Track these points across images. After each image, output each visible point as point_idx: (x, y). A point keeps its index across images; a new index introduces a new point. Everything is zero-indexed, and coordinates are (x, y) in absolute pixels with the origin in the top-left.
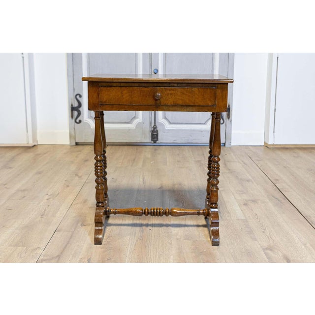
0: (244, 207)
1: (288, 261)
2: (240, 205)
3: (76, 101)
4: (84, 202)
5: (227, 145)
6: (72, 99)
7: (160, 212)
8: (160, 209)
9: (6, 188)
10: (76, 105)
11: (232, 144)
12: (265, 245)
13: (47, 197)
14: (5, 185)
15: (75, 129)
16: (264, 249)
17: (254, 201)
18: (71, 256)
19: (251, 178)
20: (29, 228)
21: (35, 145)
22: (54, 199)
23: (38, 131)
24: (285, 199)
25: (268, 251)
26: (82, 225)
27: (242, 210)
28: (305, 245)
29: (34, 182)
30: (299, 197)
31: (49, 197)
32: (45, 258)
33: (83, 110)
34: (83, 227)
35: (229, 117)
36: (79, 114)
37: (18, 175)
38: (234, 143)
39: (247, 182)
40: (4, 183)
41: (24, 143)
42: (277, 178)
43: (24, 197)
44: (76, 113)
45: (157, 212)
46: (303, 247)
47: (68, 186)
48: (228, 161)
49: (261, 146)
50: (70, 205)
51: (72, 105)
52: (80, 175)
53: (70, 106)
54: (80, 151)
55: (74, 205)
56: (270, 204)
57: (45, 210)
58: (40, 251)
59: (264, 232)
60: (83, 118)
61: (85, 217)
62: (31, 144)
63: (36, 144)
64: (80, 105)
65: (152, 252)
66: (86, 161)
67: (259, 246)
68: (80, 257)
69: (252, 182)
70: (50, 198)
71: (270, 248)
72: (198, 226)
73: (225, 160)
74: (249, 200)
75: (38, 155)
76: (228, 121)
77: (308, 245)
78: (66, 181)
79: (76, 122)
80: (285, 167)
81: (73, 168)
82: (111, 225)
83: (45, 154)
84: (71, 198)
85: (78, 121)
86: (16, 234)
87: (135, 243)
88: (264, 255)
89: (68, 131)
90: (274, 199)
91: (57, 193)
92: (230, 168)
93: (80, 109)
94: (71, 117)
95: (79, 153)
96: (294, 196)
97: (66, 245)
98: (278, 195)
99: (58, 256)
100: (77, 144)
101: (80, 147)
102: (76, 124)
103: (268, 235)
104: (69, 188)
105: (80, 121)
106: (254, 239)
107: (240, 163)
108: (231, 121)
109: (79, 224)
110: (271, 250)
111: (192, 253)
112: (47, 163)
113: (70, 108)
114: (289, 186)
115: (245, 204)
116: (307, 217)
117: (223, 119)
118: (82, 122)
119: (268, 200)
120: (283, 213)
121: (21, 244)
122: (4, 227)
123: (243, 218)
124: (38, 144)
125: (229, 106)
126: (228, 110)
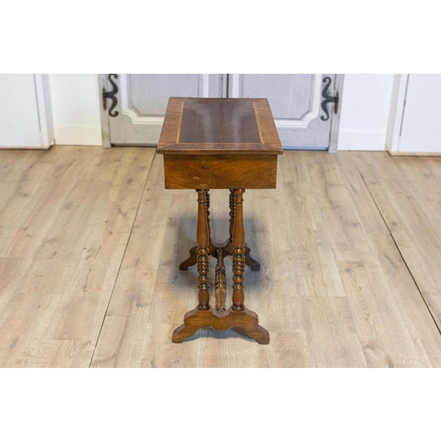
0: (346, 275)
1: (391, 366)
2: (340, 271)
3: (109, 82)
4: (136, 264)
5: (331, 151)
6: (103, 81)
9: (28, 236)
10: (110, 89)
11: (339, 148)
12: (366, 339)
13: (85, 254)
14: (25, 229)
15: (109, 124)
16: (364, 347)
17: (360, 264)
18: (130, 355)
19: (360, 221)
20: (71, 309)
21: (51, 147)
22: (95, 258)
23: (55, 126)
24: (400, 261)
25: (369, 350)
26: (139, 305)
27: (342, 281)
28: (415, 340)
29: (64, 225)
30: (420, 257)
31: (88, 254)
32: (100, 358)
33: (120, 96)
34: (140, 308)
35: (336, 109)
36: (115, 103)
37: (40, 210)
38: (342, 146)
39: (354, 228)
40: (24, 227)
41: (37, 145)
42: (395, 220)
43: (55, 254)
44: (110, 101)
46: (412, 343)
47: (111, 233)
48: (331, 185)
49: (381, 151)
50: (117, 270)
51: (104, 90)
52: (124, 210)
53: (102, 91)
54: (119, 160)
55: (123, 269)
56: (381, 270)
57: (87, 278)
58: (92, 348)
59: (367, 319)
60: (121, 108)
61: (141, 291)
62: (46, 145)
63: (52, 144)
64: (116, 89)
65: (227, 350)
66: (130, 181)
67: (358, 343)
68: (142, 358)
69: (361, 227)
70: (90, 256)
71: (372, 346)
73: (326, 183)
74: (353, 263)
75: (60, 167)
76: (334, 117)
77: (418, 341)
78: (106, 222)
79: (110, 114)
80: (409, 198)
81: (113, 195)
83: (69, 165)
84: (118, 254)
85: (113, 112)
86: (58, 320)
88: (363, 356)
89: (99, 126)
90: (386, 259)
91: (98, 247)
92: (332, 199)
93: (117, 95)
94: (103, 109)
95: (118, 164)
96: (414, 254)
97: (122, 339)
98: (393, 253)
100: (113, 145)
101: (118, 151)
102: (111, 117)
103: (371, 323)
104: (112, 237)
105: (117, 114)
106: (353, 330)
107: (347, 188)
108: (339, 117)
109: (134, 304)
110: (372, 348)
111: (276, 352)
112: (75, 187)
113: (101, 94)
114: (410, 236)
115: (348, 270)
116: (424, 293)
117: (327, 113)
118: (119, 115)
119: (378, 263)
120: (396, 286)
121: (66, 336)
122: (39, 307)
123: (343, 295)
124: (57, 143)
125: (337, 94)
126: (336, 100)
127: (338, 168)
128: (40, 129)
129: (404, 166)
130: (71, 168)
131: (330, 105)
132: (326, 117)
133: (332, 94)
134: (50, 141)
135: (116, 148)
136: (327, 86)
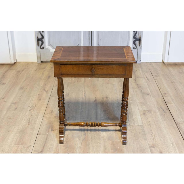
0: (143, 116)
2: (141, 115)
3: (40, 34)
4: (51, 113)
5: (138, 62)
6: (37, 34)
7: (94, 125)
8: (94, 123)
9: (4, 101)
10: (40, 37)
12: (151, 144)
13: (29, 109)
14: (3, 98)
15: (40, 53)
16: (150, 147)
17: (149, 111)
18: (48, 151)
19: (150, 93)
20: (23, 132)
21: (15, 63)
22: (33, 110)
23: (16, 54)
24: (167, 110)
25: (152, 148)
26: (52, 130)
27: (141, 119)
28: (172, 144)
29: (20, 96)
30: (176, 108)
31: (30, 109)
32: (35, 153)
33: (45, 40)
34: (53, 131)
35: (140, 44)
36: (43, 43)
37: (10, 90)
39: (147, 96)
40: (3, 97)
41: (9, 62)
42: (166, 92)
43: (16, 109)
44: (40, 42)
45: (93, 125)
46: (171, 145)
47: (40, 100)
48: (137, 77)
49: (160, 62)
50: (43, 116)
51: (38, 37)
52: (46, 90)
53: (37, 38)
54: (45, 68)
55: (46, 115)
56: (158, 114)
57: (30, 119)
58: (31, 148)
59: (152, 135)
60: (45, 45)
61: (53, 124)
62: (13, 62)
63: (15, 61)
64: (43, 37)
65: (90, 149)
66: (49, 77)
67: (148, 145)
69: (150, 95)
70: (31, 110)
72: (116, 130)
73: (135, 76)
74: (147, 111)
75: (19, 72)
76: (139, 47)
77: (174, 144)
78: (38, 95)
80: (172, 82)
81: (42, 83)
82: (67, 130)
83: (23, 71)
84: (43, 108)
85: (42, 47)
86: (17, 137)
87: (81, 143)
88: (150, 151)
89: (36, 53)
90: (161, 109)
91: (35, 106)
92: (138, 84)
93: (43, 40)
94: (37, 45)
95: (44, 70)
96: (174, 107)
97: (45, 145)
98: (164, 107)
99: (41, 152)
100: (42, 62)
101: (44, 64)
102: (41, 49)
103: (154, 136)
104: (41, 101)
105: (43, 48)
106: (146, 140)
107: (145, 79)
108: (141, 47)
109: (50, 129)
110: (154, 147)
111: (111, 149)
112: (25, 80)
113: (37, 39)
114: (172, 99)
115: (144, 114)
116: (177, 123)
117: (136, 46)
118: (44, 48)
119: (157, 111)
120: (165, 120)
121: (20, 144)
122: (9, 131)
123: (141, 124)
124: (17, 61)
125: (140, 37)
126: (140, 40)
127: (141, 69)
128: (10, 55)
129: (171, 68)
130: (23, 72)
131: (137, 42)
132: (135, 48)
133: (138, 37)
134: (14, 61)
135: (43, 63)
136: (136, 34)
